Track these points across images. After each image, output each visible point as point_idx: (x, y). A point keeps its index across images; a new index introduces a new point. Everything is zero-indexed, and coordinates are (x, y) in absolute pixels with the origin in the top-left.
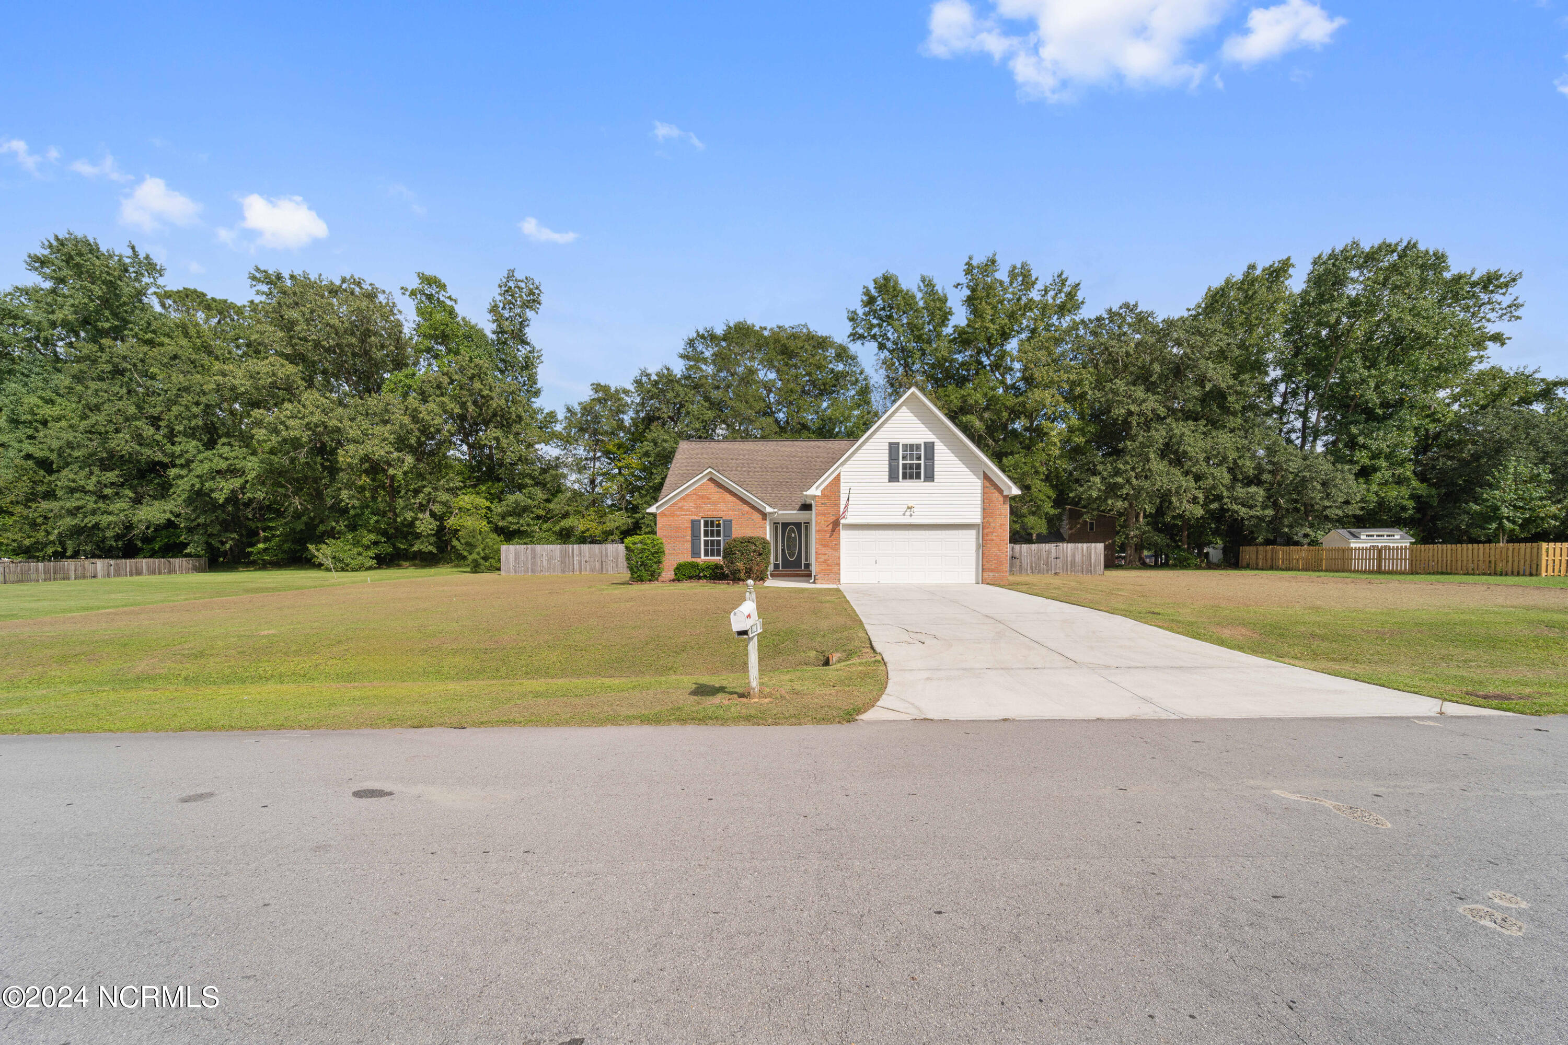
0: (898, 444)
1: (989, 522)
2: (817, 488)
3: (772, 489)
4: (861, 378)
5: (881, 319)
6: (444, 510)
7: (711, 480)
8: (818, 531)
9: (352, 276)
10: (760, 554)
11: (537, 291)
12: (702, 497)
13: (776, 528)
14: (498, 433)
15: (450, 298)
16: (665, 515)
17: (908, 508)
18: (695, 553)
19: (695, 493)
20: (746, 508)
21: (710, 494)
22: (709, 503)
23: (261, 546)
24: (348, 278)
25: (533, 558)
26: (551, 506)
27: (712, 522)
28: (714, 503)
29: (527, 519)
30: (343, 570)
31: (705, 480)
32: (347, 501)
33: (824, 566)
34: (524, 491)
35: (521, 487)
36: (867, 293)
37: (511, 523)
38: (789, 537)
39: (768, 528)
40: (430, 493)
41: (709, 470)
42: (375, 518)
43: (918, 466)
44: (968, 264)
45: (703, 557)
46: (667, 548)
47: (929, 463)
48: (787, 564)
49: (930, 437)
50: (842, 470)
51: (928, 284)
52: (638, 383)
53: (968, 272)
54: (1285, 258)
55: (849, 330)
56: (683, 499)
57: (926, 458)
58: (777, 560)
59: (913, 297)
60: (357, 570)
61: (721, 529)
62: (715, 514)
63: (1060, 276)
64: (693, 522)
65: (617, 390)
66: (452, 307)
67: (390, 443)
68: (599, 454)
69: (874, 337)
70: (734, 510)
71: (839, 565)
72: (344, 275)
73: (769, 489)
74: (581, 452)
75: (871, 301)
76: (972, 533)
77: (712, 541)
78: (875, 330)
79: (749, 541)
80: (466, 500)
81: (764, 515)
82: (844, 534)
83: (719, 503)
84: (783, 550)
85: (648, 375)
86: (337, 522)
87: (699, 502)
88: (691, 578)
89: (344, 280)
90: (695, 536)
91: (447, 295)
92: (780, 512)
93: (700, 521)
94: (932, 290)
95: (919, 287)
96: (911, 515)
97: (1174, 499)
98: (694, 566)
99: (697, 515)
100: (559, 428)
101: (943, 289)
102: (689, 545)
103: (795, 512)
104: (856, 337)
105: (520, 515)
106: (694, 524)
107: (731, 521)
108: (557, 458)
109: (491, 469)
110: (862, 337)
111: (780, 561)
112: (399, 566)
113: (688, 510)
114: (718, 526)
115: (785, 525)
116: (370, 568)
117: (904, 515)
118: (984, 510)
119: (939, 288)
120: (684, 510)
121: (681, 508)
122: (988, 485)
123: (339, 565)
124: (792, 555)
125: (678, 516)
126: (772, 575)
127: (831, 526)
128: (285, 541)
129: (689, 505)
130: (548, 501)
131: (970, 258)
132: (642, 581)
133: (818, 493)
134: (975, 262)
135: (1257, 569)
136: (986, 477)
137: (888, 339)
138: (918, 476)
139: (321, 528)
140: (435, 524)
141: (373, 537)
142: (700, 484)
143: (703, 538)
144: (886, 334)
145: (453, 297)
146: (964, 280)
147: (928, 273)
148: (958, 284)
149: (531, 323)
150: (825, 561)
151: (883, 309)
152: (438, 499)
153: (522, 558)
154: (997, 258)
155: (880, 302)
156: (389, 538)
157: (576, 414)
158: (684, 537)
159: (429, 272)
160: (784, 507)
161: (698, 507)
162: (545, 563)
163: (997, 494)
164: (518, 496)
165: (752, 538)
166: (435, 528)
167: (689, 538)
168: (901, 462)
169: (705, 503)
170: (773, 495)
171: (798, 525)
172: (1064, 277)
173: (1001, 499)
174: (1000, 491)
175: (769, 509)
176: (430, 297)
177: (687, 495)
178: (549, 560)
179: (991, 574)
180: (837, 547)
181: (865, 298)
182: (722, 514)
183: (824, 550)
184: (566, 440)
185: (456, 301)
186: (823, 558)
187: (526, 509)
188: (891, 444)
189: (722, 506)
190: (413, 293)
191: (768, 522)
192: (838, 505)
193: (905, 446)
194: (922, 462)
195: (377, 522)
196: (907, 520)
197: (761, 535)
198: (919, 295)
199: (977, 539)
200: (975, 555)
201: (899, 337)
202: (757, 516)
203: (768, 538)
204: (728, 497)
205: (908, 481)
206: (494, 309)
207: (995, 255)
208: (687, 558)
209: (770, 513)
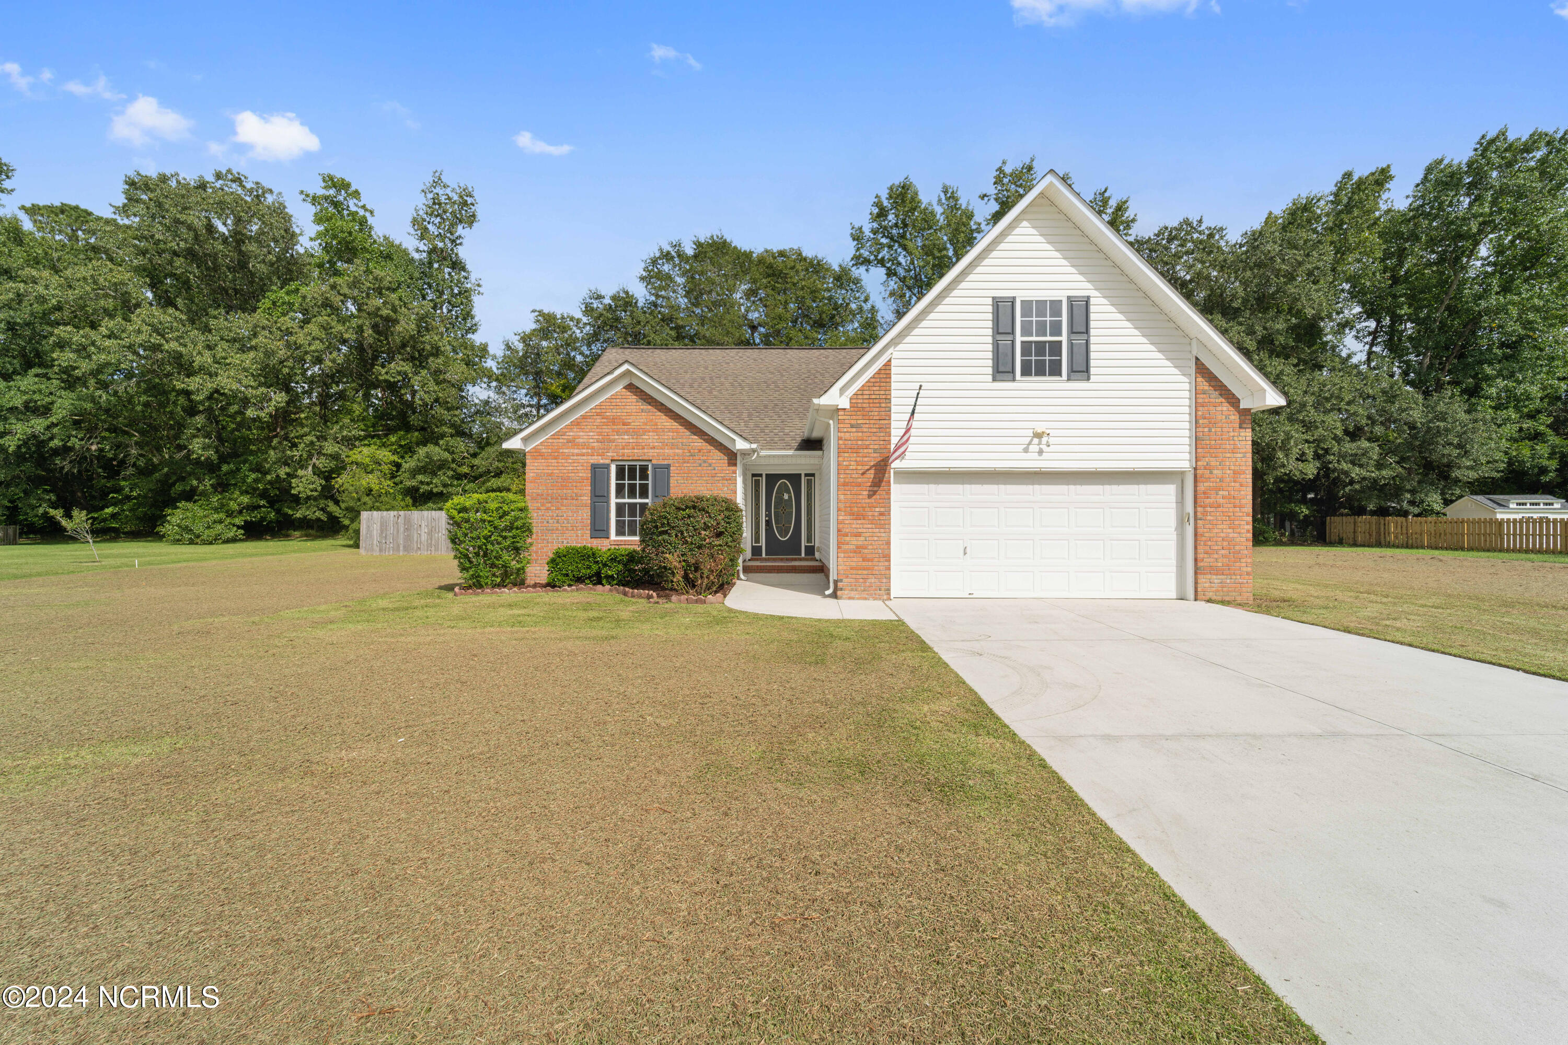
0: (1013, 301)
1: (1208, 467)
2: (842, 390)
3: (750, 415)
4: (867, 307)
5: (892, 239)
6: (333, 464)
7: (631, 387)
8: (842, 485)
9: (229, 171)
10: (719, 535)
11: (469, 200)
12: (613, 421)
13: (757, 484)
14: (407, 367)
15: (363, 207)
16: (541, 455)
17: (1038, 436)
18: (599, 530)
19: (599, 412)
20: (698, 442)
21: (629, 414)
22: (627, 432)
23: (109, 510)
24: (224, 172)
25: (407, 529)
26: (476, 462)
27: (632, 469)
28: (637, 433)
29: (443, 477)
30: (191, 542)
31: (619, 388)
32: (200, 452)
33: (856, 561)
34: (441, 442)
35: (434, 439)
36: (878, 204)
37: (422, 483)
38: (780, 499)
39: (739, 480)
40: (312, 443)
41: (626, 367)
42: (253, 476)
43: (1056, 348)
44: (1000, 170)
45: (613, 536)
46: (536, 518)
47: (1079, 341)
48: (774, 547)
49: (1079, 286)
50: (895, 353)
51: (951, 196)
52: (588, 310)
53: (998, 181)
54: (1384, 166)
55: (851, 252)
56: (577, 423)
57: (1072, 331)
58: (757, 540)
59: (933, 214)
60: (211, 543)
61: (650, 482)
62: (637, 453)
63: (1102, 194)
64: (595, 468)
65: (563, 318)
66: (364, 217)
67: (253, 375)
68: (544, 401)
69: (882, 262)
70: (673, 446)
71: (887, 557)
72: (218, 169)
73: (745, 415)
74: (522, 396)
75: (882, 213)
76: (1170, 490)
77: (632, 506)
78: (884, 253)
79: (695, 505)
80: (364, 453)
81: (732, 457)
82: (898, 492)
83: (645, 432)
84: (768, 523)
85: (600, 297)
86: (200, 480)
87: (606, 429)
88: (579, 580)
89: (219, 176)
90: (599, 496)
91: (360, 204)
92: (764, 453)
93: (607, 467)
94: (956, 205)
95: (940, 200)
96: (1041, 452)
97: (1280, 454)
98: (588, 555)
99: (602, 455)
100: (490, 364)
101: (968, 203)
102: (586, 514)
103: (791, 452)
104: (860, 261)
105: (434, 474)
106: (598, 472)
107: (668, 467)
108: (487, 403)
109: (403, 416)
110: (867, 262)
111: (763, 542)
112: (287, 537)
113: (585, 445)
114: (644, 476)
115: (772, 479)
116: (234, 540)
117: (1026, 450)
118: (1197, 440)
119: (963, 202)
120: (577, 445)
121: (572, 442)
122: (1204, 385)
123: (187, 536)
124: (784, 532)
125: (567, 457)
126: (747, 570)
127: (871, 474)
128: (140, 505)
129: (587, 436)
130: (475, 455)
131: (1004, 163)
132: (481, 587)
133: (844, 403)
134: (1008, 169)
135: (1355, 545)
136: (1202, 370)
137: (899, 264)
138: (1055, 370)
139: (179, 487)
140: (319, 482)
141: (245, 499)
142: (608, 395)
143: (613, 501)
144: (896, 258)
145: (368, 207)
146: (992, 190)
147: (952, 183)
148: (985, 195)
149: (464, 241)
150: (858, 549)
151: (896, 225)
152: (324, 451)
153: (391, 530)
154: (1035, 164)
155: (891, 217)
156: (272, 503)
157: (517, 352)
158: (576, 497)
159: (338, 174)
160: (771, 445)
161: (605, 440)
162: (424, 537)
163: (1226, 407)
164: (431, 448)
165: (700, 499)
166: (319, 489)
167: (587, 499)
168: (1019, 339)
169: (618, 432)
170: (751, 424)
171: (795, 479)
172: (1106, 195)
173: (1235, 417)
174: (1233, 401)
175: (741, 445)
176: (336, 204)
177: (584, 417)
178: (430, 533)
179: (1216, 579)
180: (883, 520)
181: (876, 211)
182: (650, 453)
183: (856, 525)
184: (501, 380)
185: (372, 212)
186: (854, 542)
187: (443, 465)
188: (997, 303)
189: (650, 438)
190: (315, 200)
191: (739, 470)
192: (886, 430)
193: (1026, 305)
194: (1064, 338)
195: (255, 481)
196: (1031, 462)
197: (722, 492)
198: (939, 210)
199: (1181, 501)
200: (1174, 537)
201: (912, 263)
202: (718, 457)
203: (740, 500)
204: (664, 421)
205: (1033, 378)
206: (416, 222)
207: (1032, 160)
208: (581, 539)
209: (745, 454)
